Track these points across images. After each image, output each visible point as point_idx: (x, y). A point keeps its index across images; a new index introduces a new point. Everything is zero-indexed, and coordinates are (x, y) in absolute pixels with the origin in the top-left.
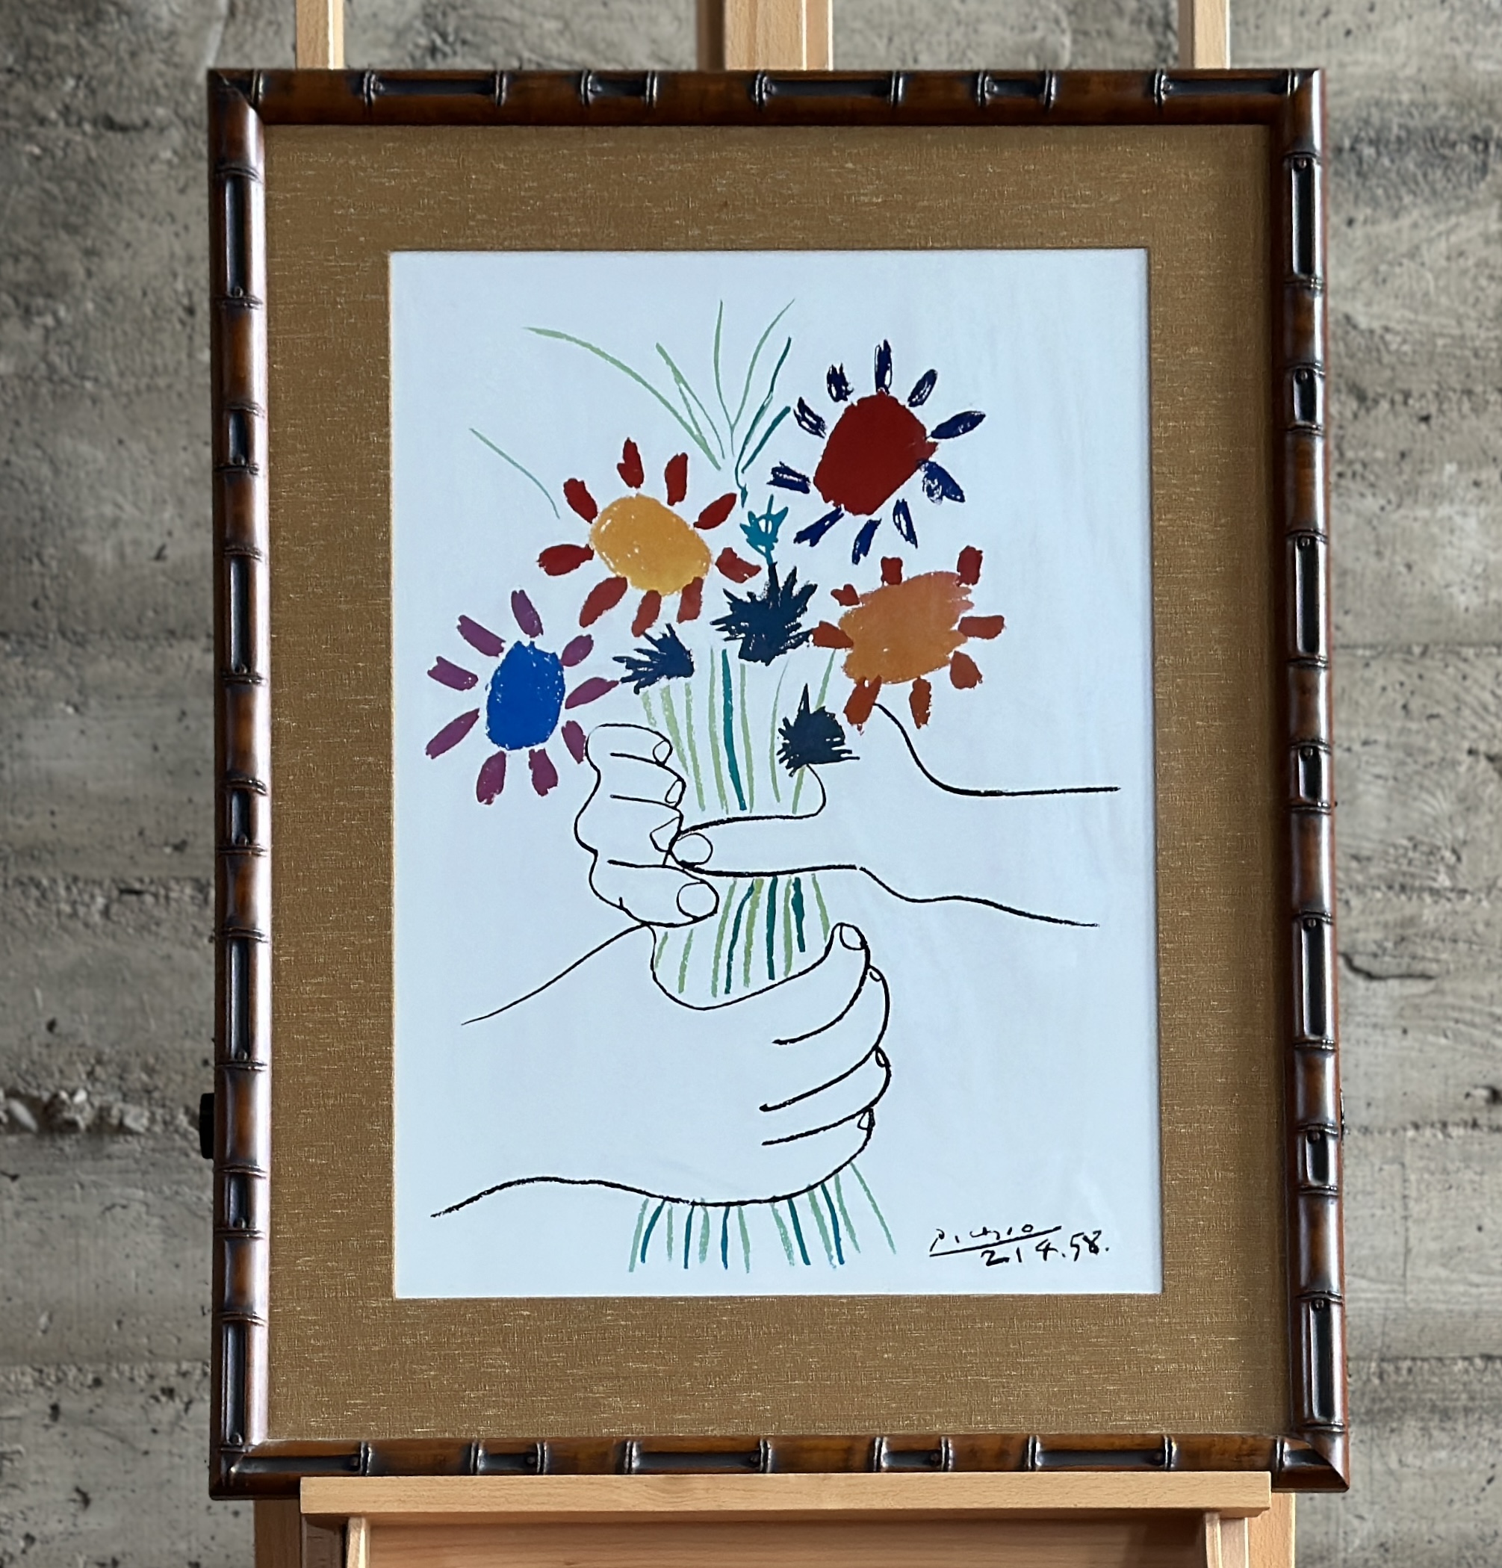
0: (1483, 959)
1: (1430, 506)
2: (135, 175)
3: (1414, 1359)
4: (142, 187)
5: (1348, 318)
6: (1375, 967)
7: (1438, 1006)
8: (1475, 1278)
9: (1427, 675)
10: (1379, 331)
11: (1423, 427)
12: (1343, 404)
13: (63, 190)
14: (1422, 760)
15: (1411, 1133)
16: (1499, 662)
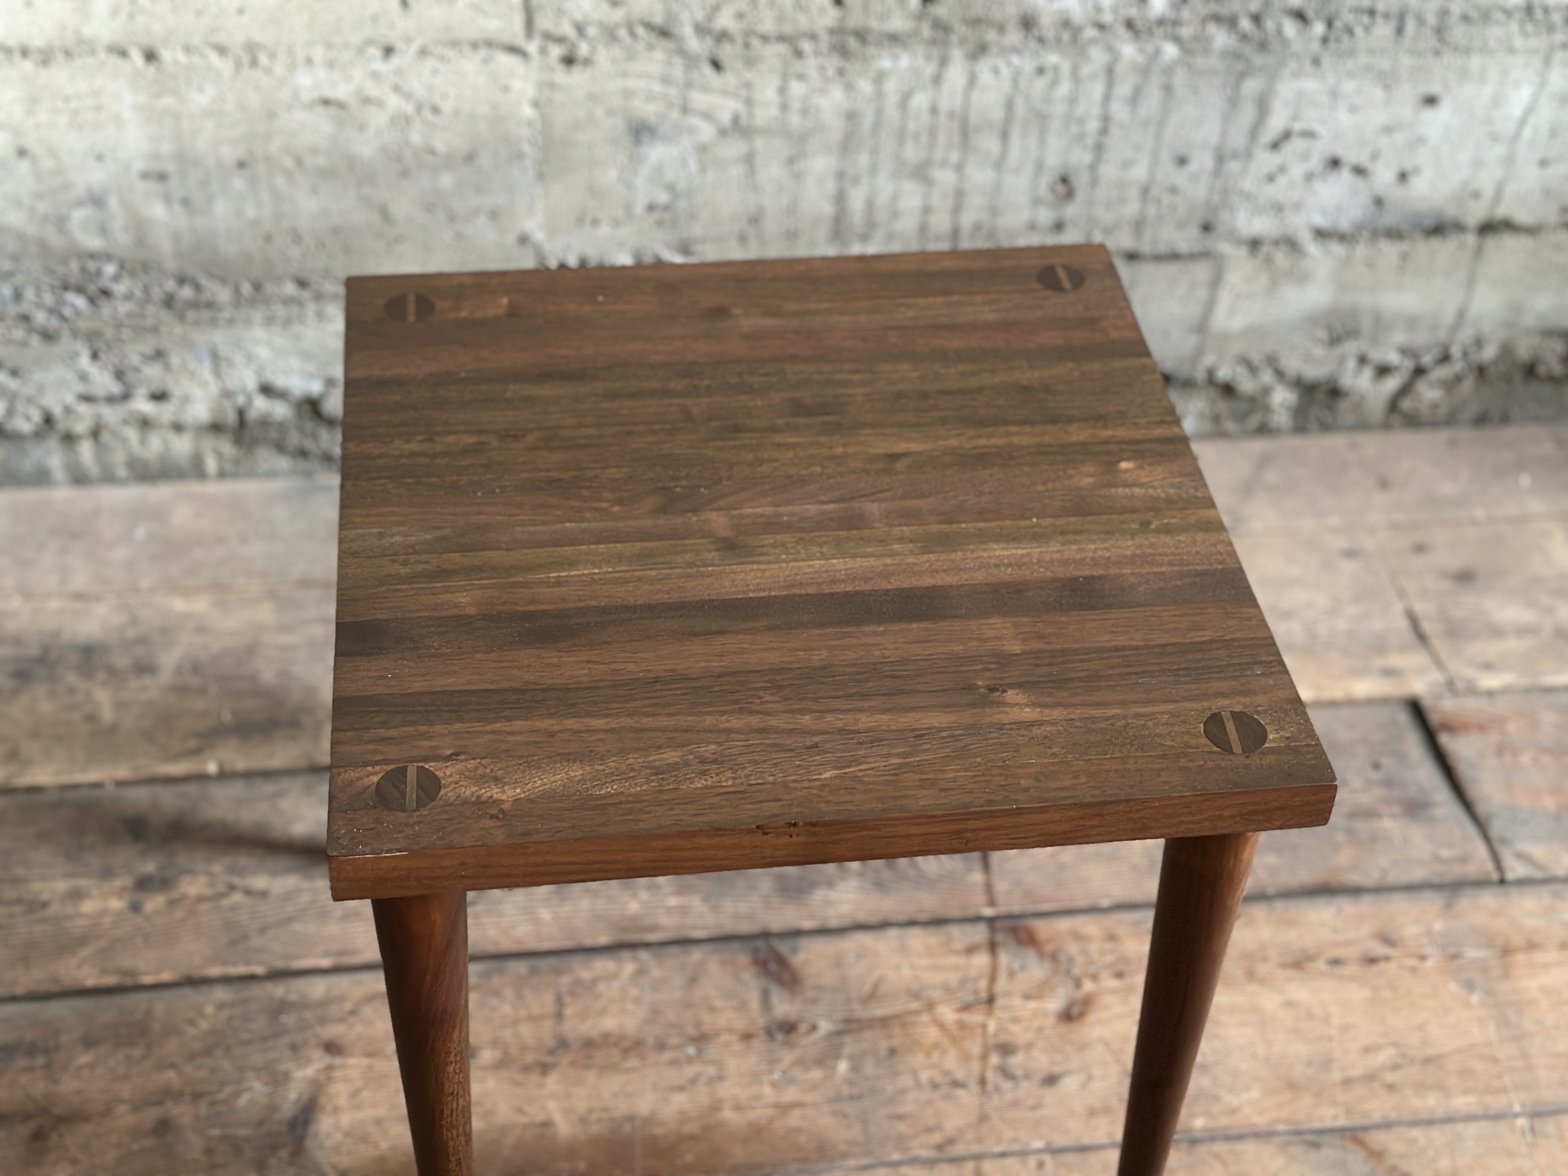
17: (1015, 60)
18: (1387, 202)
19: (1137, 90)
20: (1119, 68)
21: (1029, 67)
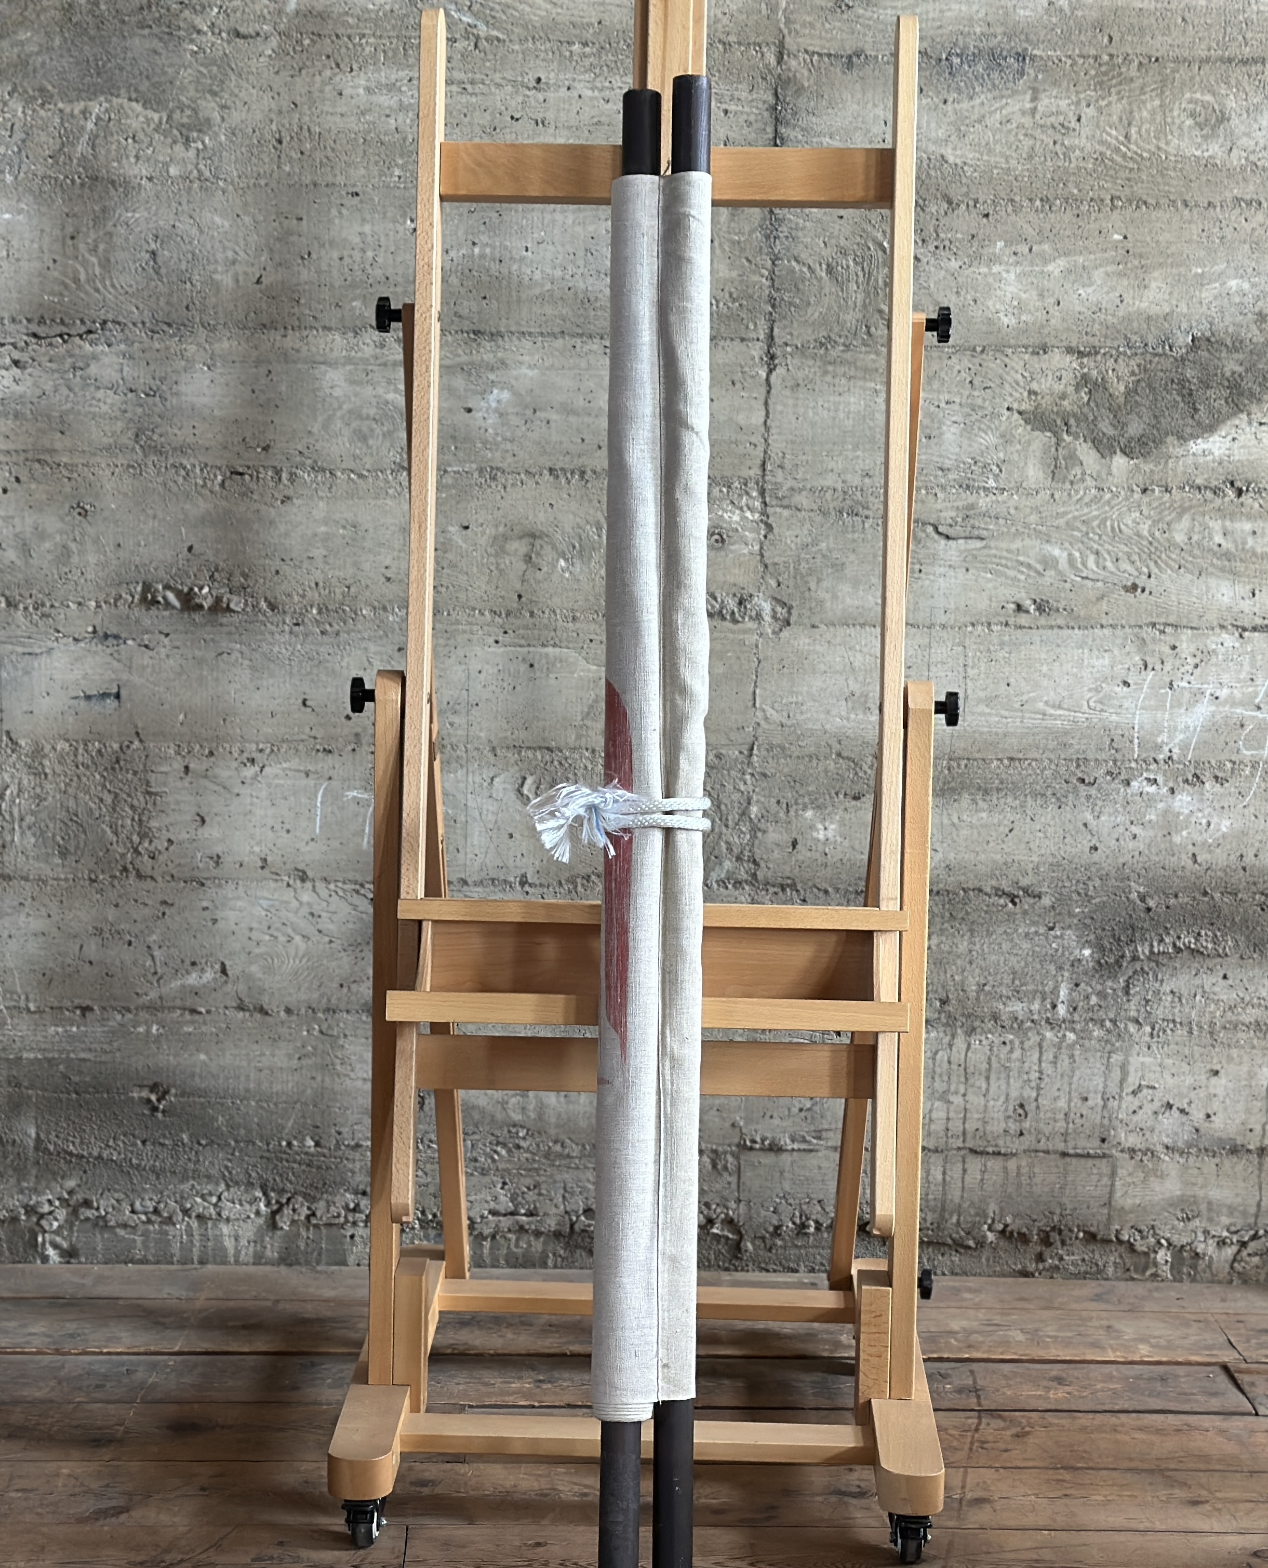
0: (1013, 529)
1: (988, 266)
2: (250, 63)
3: (968, 759)
4: (254, 70)
5: (942, 156)
6: (951, 532)
7: (989, 556)
8: (1003, 712)
9: (985, 364)
10: (960, 165)
11: (985, 220)
12: (939, 206)
13: (209, 72)
14: (980, 414)
15: (970, 629)
16: (1027, 357)
17: (990, 1036)
18: (1202, 1131)
19: (1055, 1057)
20: (1045, 1044)
21: (997, 1041)
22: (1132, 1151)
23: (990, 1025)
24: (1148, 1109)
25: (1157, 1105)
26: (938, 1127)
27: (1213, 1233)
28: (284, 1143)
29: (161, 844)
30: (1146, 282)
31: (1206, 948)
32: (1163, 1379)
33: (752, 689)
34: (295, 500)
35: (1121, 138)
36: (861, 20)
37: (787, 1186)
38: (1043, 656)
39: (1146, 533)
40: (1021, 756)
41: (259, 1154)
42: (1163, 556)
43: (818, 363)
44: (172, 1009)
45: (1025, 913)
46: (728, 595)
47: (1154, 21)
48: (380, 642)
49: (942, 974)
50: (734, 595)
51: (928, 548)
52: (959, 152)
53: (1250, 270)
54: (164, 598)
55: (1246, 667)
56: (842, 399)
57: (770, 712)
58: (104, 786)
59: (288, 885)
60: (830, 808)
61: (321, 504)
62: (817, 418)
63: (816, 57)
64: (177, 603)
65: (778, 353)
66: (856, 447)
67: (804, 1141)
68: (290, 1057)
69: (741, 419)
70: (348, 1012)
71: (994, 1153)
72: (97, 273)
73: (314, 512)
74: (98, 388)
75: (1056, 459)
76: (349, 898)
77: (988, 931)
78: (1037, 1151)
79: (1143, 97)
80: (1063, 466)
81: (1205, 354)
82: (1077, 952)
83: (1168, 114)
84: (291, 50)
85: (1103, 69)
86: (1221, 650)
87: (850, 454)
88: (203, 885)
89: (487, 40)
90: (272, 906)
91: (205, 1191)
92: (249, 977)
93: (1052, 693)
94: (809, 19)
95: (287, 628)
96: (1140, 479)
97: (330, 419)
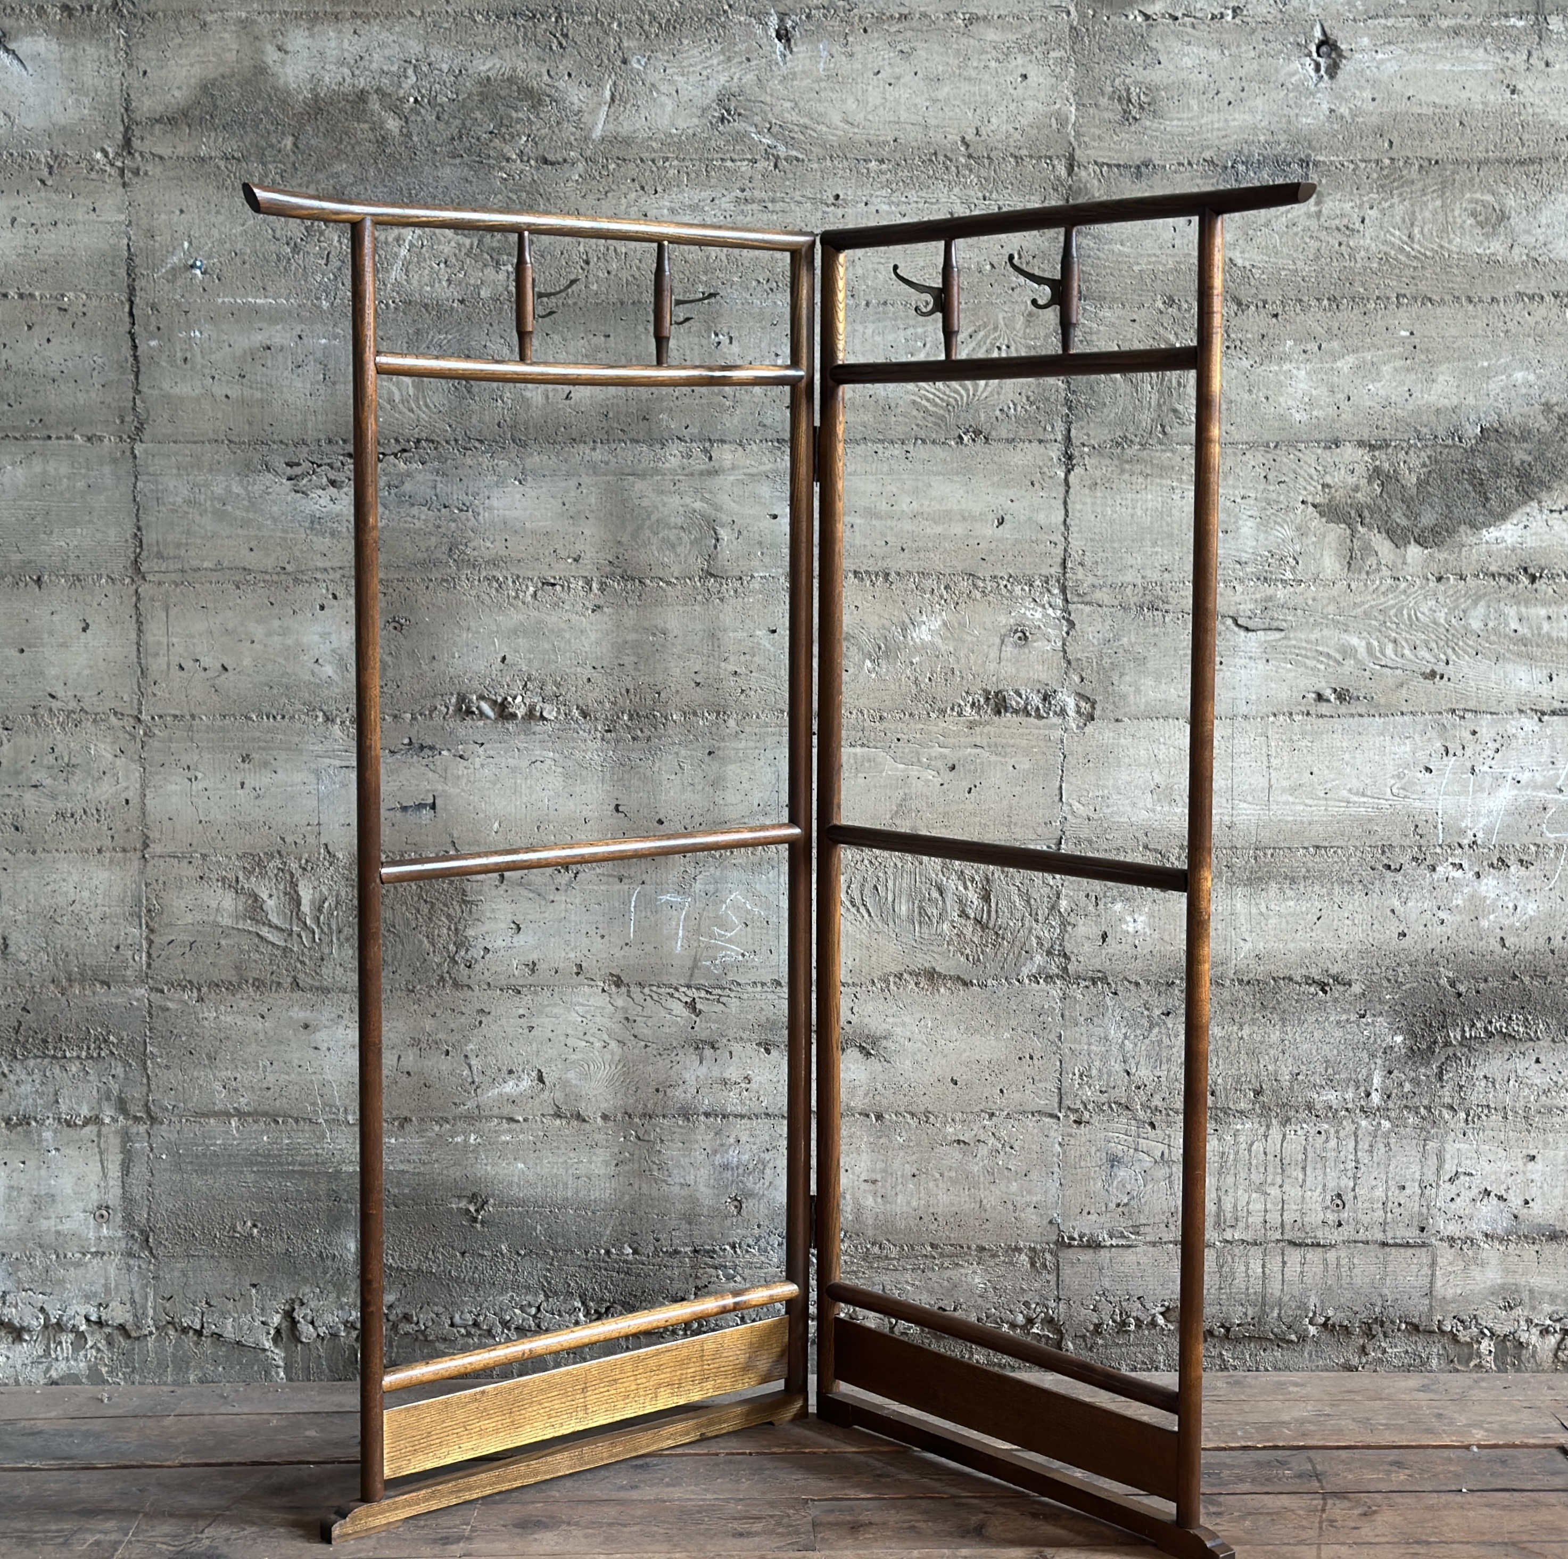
0: (1312, 620)
1: (1279, 364)
2: (558, 188)
3: (1274, 848)
4: (562, 195)
5: (1231, 260)
6: (1250, 624)
7: (1286, 647)
8: (1308, 801)
9: (1278, 459)
10: (1249, 267)
11: (1274, 320)
12: (1229, 308)
13: (519, 197)
14: (1275, 508)
15: (1272, 719)
16: (1319, 451)
17: (1305, 1126)
18: (1521, 1218)
19: (1371, 1146)
20: (1359, 1132)
21: (1313, 1131)
22: (1451, 1240)
23: (1303, 1115)
24: (1467, 1195)
25: (1475, 1191)
26: (1256, 1219)
27: (1536, 1321)
28: (603, 1251)
29: (477, 953)
30: (1434, 376)
31: (1518, 1031)
32: (1503, 1462)
33: (1058, 784)
34: (605, 609)
35: (1405, 238)
36: (1149, 132)
37: (1107, 1283)
38: (1345, 744)
39: (1442, 621)
40: (1326, 844)
41: (579, 1263)
42: (1461, 643)
43: (1116, 462)
44: (489, 1118)
45: (1336, 1000)
46: (1032, 690)
47: (1432, 126)
48: (691, 747)
49: (1255, 1064)
50: (1039, 691)
51: (1228, 640)
52: (1247, 255)
53: (1535, 362)
54: (478, 708)
55: (1547, 752)
56: (1139, 496)
57: (1076, 805)
58: (420, 897)
59: (603, 991)
60: (1139, 900)
61: (631, 612)
62: (1115, 516)
63: (1105, 168)
64: (491, 713)
65: (1076, 454)
66: (1155, 544)
67: (1123, 1236)
68: (607, 1163)
69: (1041, 518)
70: (664, 1116)
71: (1313, 1245)
72: (411, 393)
73: (625, 620)
74: (413, 505)
75: (1351, 550)
76: (663, 1002)
77: (1299, 1019)
78: (1355, 1242)
79: (1425, 199)
80: (1359, 557)
81: (1493, 444)
82: (1389, 1039)
83: (1450, 214)
84: (597, 174)
85: (1385, 172)
86: (1521, 734)
87: (1149, 550)
88: (519, 992)
89: (786, 160)
90: (587, 1012)
91: (524, 1303)
92: (565, 1084)
93: (1355, 781)
94: (1097, 132)
95: (599, 735)
96: (1434, 567)
97: (639, 528)
